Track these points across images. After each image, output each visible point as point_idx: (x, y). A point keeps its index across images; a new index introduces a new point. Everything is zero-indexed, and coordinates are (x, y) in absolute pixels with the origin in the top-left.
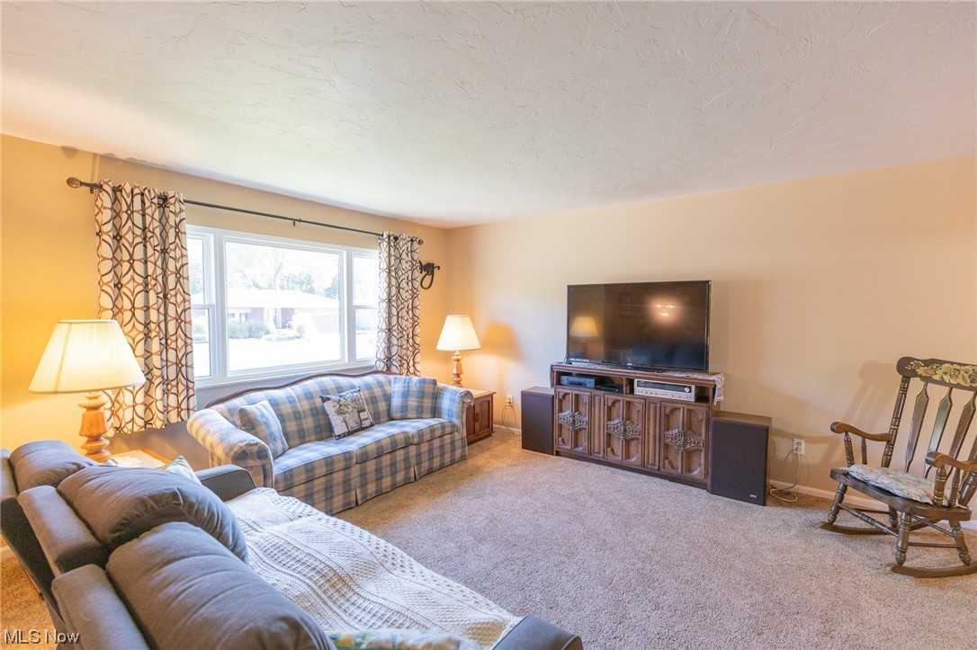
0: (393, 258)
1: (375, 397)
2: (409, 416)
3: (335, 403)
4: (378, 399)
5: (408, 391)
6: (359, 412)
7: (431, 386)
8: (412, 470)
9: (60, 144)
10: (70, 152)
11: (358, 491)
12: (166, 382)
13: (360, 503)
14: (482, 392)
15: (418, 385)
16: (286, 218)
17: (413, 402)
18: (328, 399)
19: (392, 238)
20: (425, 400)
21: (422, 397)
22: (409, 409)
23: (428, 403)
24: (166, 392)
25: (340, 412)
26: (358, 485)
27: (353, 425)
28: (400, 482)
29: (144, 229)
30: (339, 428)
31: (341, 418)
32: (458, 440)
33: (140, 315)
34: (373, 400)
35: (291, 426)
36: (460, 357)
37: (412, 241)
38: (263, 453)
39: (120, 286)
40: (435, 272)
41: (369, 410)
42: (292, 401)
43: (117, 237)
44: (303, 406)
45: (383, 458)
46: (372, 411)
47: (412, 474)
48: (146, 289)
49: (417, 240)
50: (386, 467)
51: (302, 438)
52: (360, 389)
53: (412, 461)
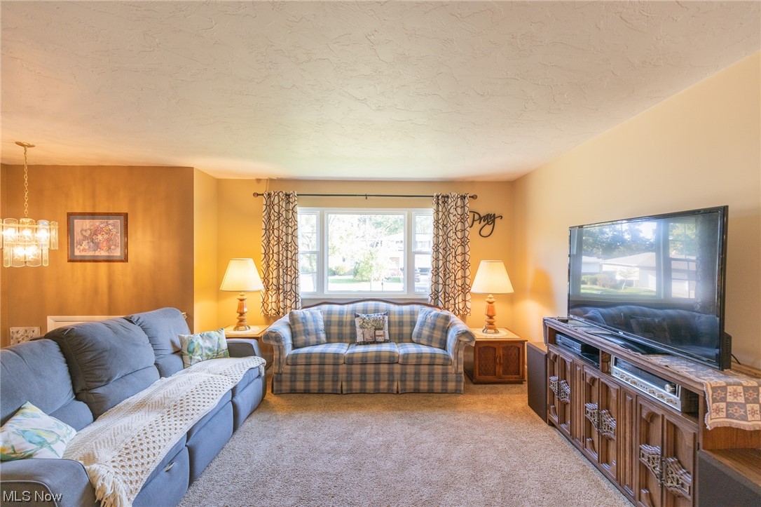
0: (440, 214)
1: (402, 322)
2: (422, 342)
3: (361, 320)
4: (405, 324)
5: (425, 322)
6: (375, 329)
7: (443, 321)
8: (396, 384)
9: (254, 178)
10: (259, 180)
11: (344, 384)
12: (285, 292)
13: (344, 392)
14: (518, 337)
15: (432, 318)
16: (356, 195)
17: (426, 332)
18: (358, 316)
19: (440, 197)
20: (436, 332)
21: (434, 329)
22: (423, 336)
23: (438, 334)
24: (285, 298)
25: (362, 327)
26: (344, 379)
27: (368, 337)
28: (383, 389)
29: (279, 213)
30: (360, 339)
31: (361, 330)
32: (451, 373)
33: (276, 257)
34: (401, 324)
35: (334, 329)
36: (493, 300)
37: (463, 198)
38: (278, 338)
39: (269, 242)
40: (497, 221)
41: (389, 330)
42: (341, 313)
43: (269, 218)
44: (348, 318)
45: (368, 366)
46: (397, 332)
47: (395, 388)
48: (278, 244)
49: (468, 196)
50: (370, 374)
51: (341, 339)
52: (388, 313)
53: (397, 377)
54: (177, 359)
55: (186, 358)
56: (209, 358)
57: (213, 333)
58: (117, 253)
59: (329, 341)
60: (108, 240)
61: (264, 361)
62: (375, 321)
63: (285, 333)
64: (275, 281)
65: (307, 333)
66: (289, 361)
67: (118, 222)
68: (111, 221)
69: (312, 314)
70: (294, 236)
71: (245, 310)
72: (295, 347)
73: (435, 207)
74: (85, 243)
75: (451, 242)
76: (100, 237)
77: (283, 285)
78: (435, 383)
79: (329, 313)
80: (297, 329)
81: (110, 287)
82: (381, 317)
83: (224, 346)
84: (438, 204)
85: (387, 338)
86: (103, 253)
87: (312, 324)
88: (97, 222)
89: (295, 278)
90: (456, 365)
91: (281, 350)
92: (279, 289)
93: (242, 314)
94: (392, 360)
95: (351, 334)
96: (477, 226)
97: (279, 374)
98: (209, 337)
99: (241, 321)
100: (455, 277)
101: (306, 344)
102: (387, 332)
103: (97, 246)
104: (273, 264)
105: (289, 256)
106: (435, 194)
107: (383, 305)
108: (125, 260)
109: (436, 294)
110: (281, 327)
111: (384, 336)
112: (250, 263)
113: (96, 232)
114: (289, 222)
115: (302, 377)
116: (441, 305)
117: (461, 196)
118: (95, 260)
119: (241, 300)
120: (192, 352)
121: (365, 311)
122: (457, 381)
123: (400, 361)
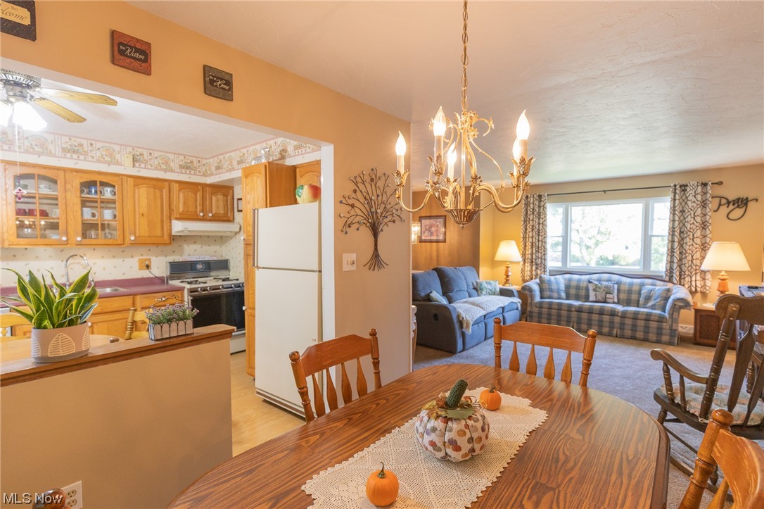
3: (594, 286)
4: (633, 292)
6: (606, 293)
8: (615, 330)
11: (575, 324)
12: (537, 264)
16: (596, 192)
18: (592, 282)
19: (678, 187)
23: (663, 302)
24: (537, 268)
25: (594, 290)
26: (575, 321)
27: (600, 298)
29: (533, 209)
30: (591, 299)
31: (594, 293)
32: (666, 329)
33: (530, 239)
34: (630, 292)
35: (573, 291)
36: (726, 277)
37: (705, 185)
38: (530, 290)
39: (526, 229)
40: (750, 204)
41: (618, 296)
42: (579, 281)
43: (527, 213)
44: (584, 284)
45: (593, 315)
46: (625, 298)
47: (615, 332)
48: (533, 230)
49: (710, 183)
50: (595, 320)
51: (577, 298)
52: (619, 283)
53: (617, 325)
54: (474, 291)
55: (479, 292)
56: (489, 294)
57: (492, 282)
58: (441, 238)
59: (568, 298)
60: (437, 231)
61: (520, 301)
62: (606, 287)
63: (536, 288)
64: (530, 256)
65: (551, 290)
66: (538, 305)
67: (442, 220)
68: (438, 220)
69: (555, 279)
70: (544, 225)
71: (510, 274)
72: (542, 298)
73: (671, 195)
74: (426, 232)
75: (688, 226)
76: (433, 229)
77: (536, 259)
78: (650, 335)
79: (570, 280)
80: (544, 287)
81: (438, 256)
82: (612, 285)
83: (498, 290)
84: (675, 193)
85: (616, 301)
86: (434, 238)
87: (555, 285)
88: (432, 221)
89: (544, 254)
90: (670, 323)
91: (532, 297)
92: (532, 262)
93: (507, 276)
94: (613, 313)
95: (586, 295)
96: (724, 210)
97: (531, 312)
98: (490, 284)
99: (507, 280)
100: (692, 257)
101: (550, 297)
102: (616, 297)
103: (432, 234)
104: (529, 244)
105: (540, 239)
106: (672, 185)
107: (616, 278)
108: (444, 241)
109: (670, 271)
110: (534, 285)
111: (613, 298)
112: (513, 243)
113: (431, 226)
114: (541, 215)
115: (546, 316)
116: (675, 281)
117: (702, 184)
118: (431, 241)
119: (507, 267)
120: (482, 289)
121: (599, 280)
122: (671, 336)
123: (619, 314)
